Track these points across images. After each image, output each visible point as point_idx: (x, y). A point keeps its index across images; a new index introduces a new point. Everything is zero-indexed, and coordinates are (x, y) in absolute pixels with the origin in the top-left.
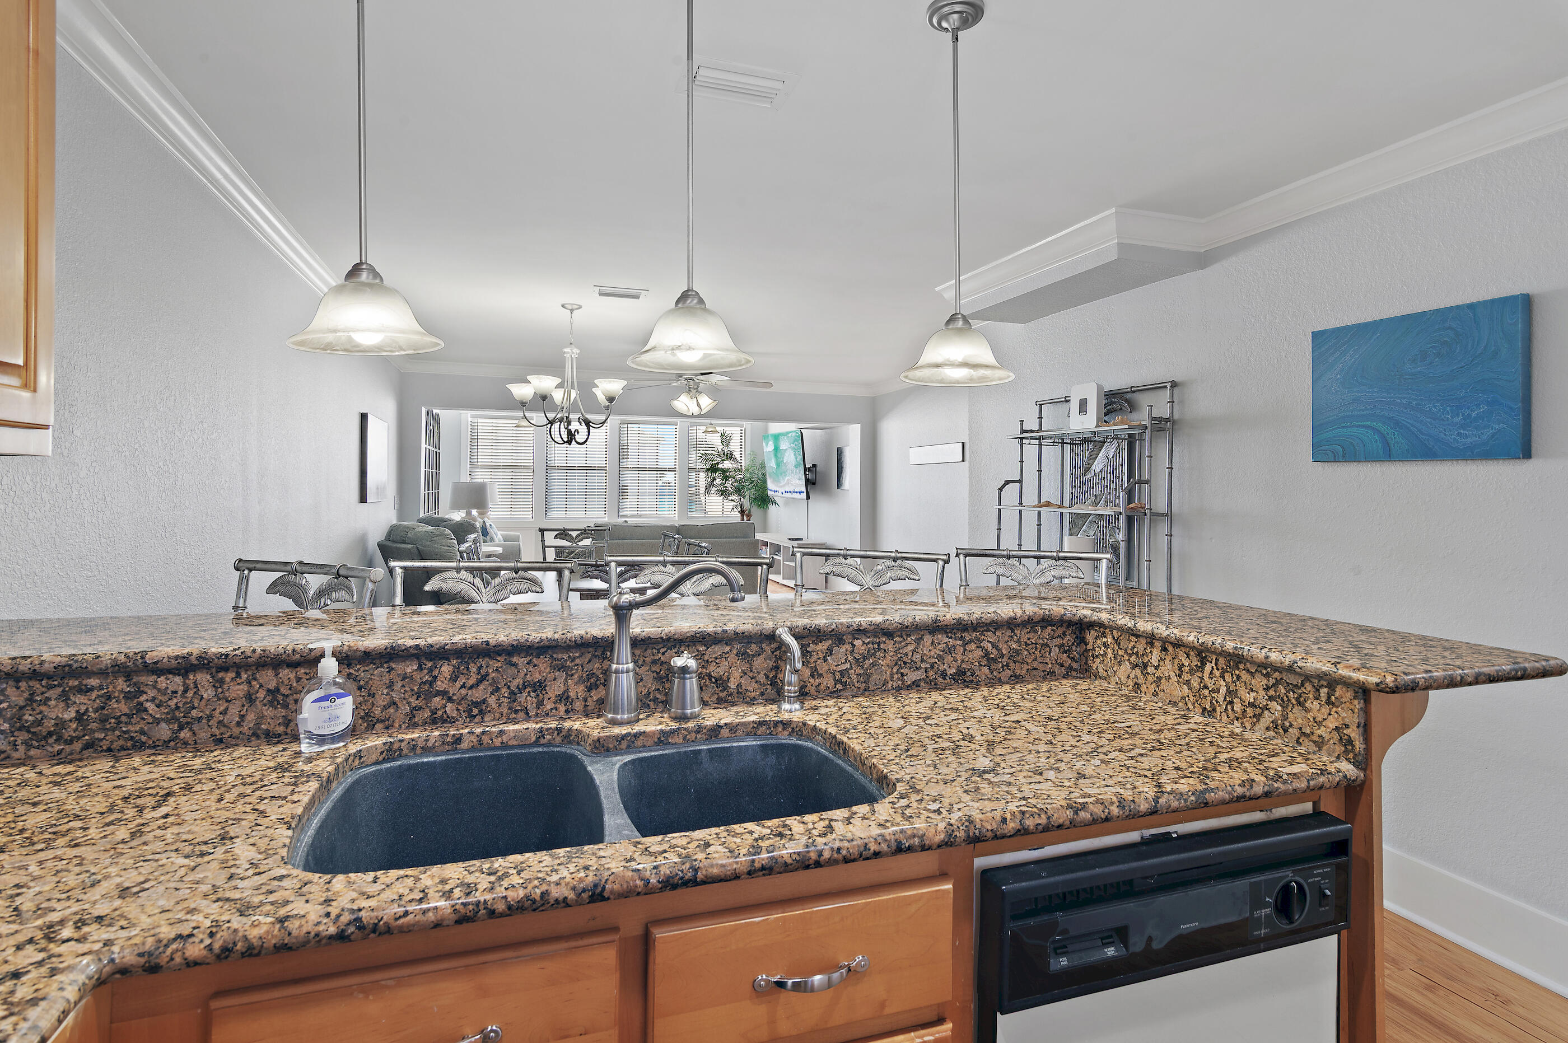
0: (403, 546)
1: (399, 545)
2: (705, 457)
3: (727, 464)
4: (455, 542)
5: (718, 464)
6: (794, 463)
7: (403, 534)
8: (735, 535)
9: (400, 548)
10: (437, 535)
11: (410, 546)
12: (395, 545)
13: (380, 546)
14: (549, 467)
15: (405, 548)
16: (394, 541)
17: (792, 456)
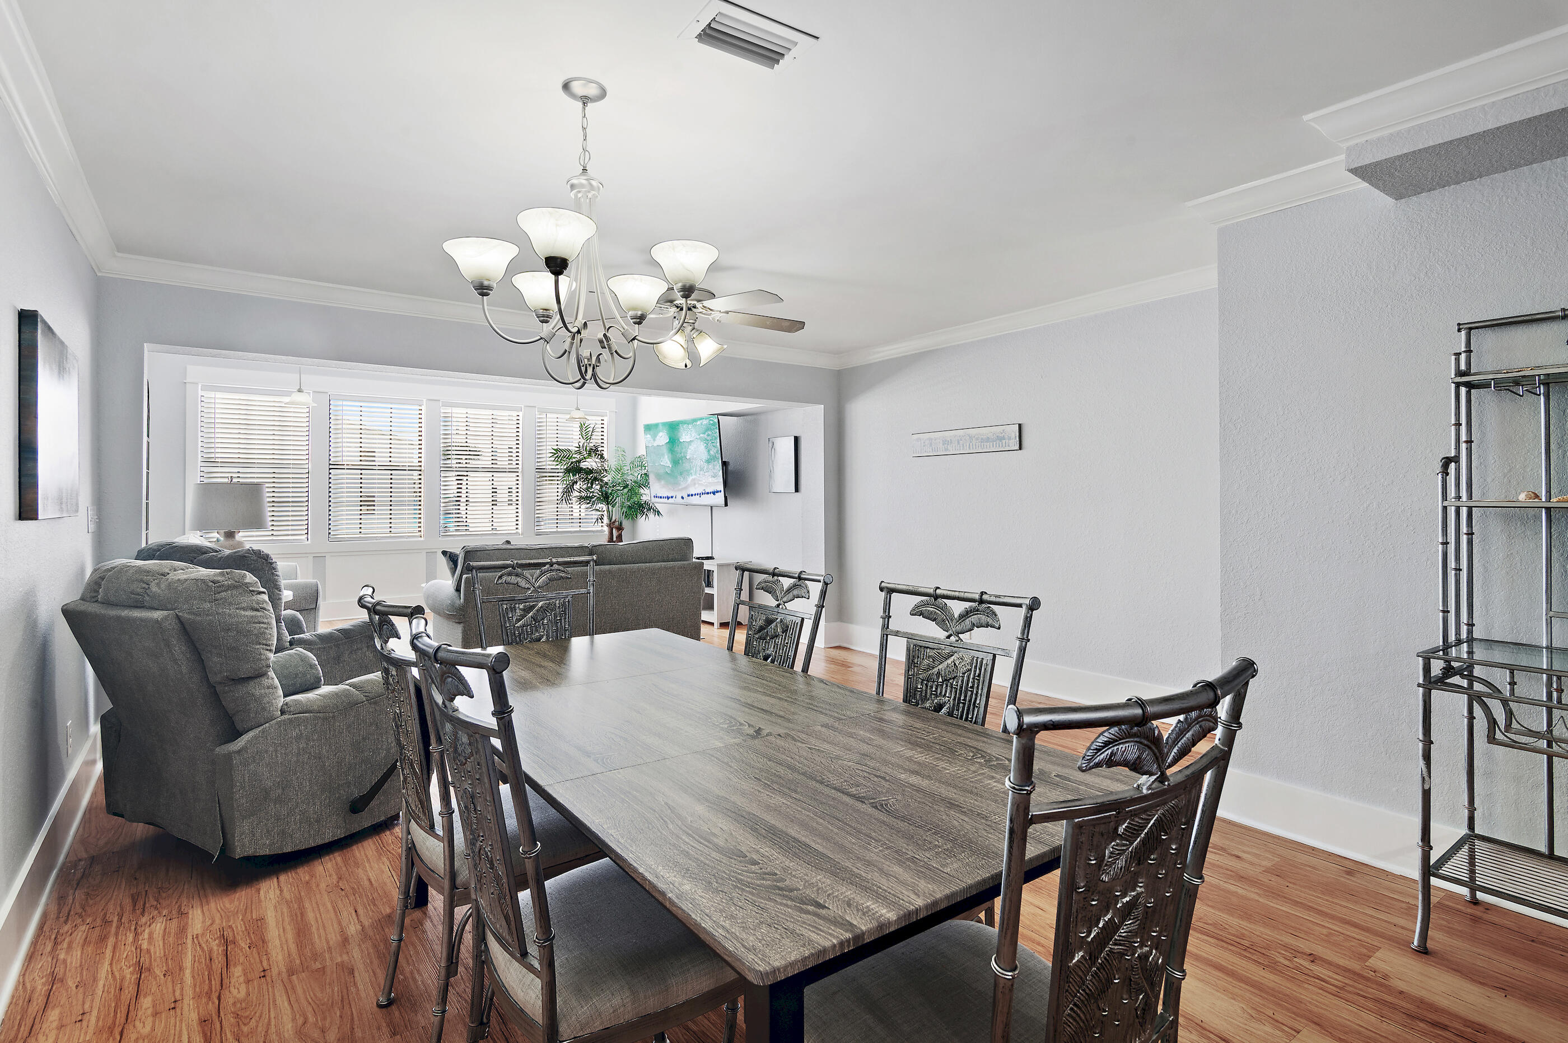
0: (137, 614)
1: (125, 613)
2: (559, 454)
3: (591, 463)
4: (266, 597)
5: (579, 461)
6: (705, 456)
7: (138, 587)
8: (671, 557)
9: (128, 620)
10: (230, 587)
11: (157, 615)
12: (113, 612)
13: (70, 614)
14: (333, 466)
15: (141, 620)
16: (108, 603)
17: (702, 447)
